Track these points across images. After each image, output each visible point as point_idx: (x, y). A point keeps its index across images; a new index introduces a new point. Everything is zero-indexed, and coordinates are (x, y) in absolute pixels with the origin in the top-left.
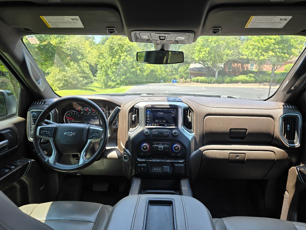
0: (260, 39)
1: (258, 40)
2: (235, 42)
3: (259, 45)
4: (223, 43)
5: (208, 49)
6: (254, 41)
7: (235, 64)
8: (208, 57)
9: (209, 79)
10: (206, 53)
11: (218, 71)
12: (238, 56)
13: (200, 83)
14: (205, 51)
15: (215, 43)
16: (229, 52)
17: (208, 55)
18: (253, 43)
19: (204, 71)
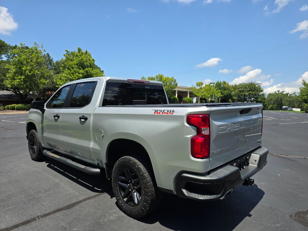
0: (71, 72)
1: (69, 73)
2: (49, 73)
3: (71, 78)
4: (38, 72)
5: (23, 77)
6: (66, 73)
7: (48, 92)
8: (23, 85)
9: (27, 106)
10: (21, 81)
11: (35, 98)
12: (52, 85)
13: (17, 110)
14: (20, 79)
15: (30, 72)
16: (45, 81)
17: (23, 83)
18: (66, 75)
19: (15, 98)
